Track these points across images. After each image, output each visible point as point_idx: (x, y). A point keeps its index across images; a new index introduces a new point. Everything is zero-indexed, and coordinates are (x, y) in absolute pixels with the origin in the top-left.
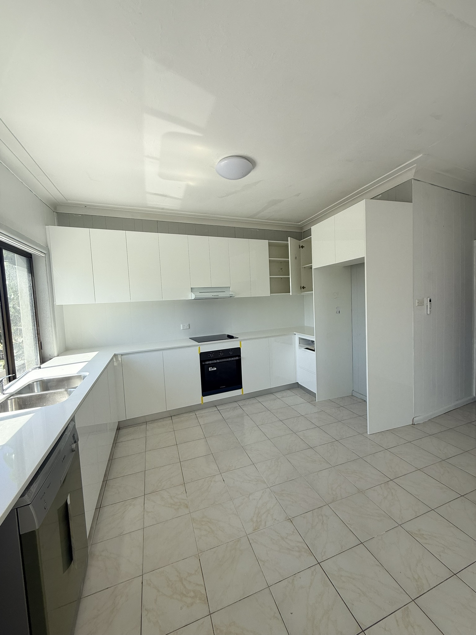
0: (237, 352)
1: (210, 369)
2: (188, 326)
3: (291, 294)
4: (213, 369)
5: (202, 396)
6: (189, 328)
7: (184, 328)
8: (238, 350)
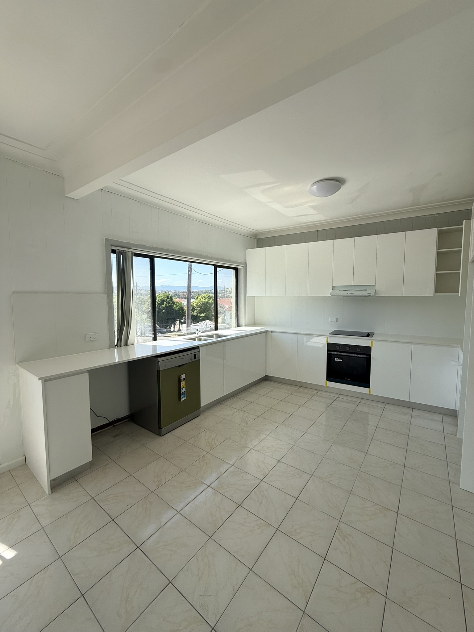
0: (367, 351)
1: (336, 359)
2: (336, 319)
3: (460, 295)
4: (338, 360)
5: (327, 380)
6: (337, 321)
7: (332, 321)
8: (369, 349)
